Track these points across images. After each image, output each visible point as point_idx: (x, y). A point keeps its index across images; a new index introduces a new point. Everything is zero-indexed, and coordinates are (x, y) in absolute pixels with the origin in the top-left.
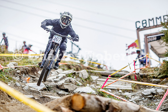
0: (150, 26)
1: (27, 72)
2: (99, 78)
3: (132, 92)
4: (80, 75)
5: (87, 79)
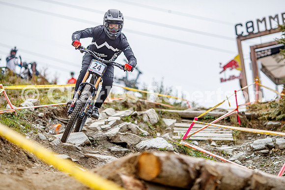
0: (259, 32)
1: (55, 115)
2: (176, 122)
3: (234, 144)
4: (145, 119)
5: (157, 123)
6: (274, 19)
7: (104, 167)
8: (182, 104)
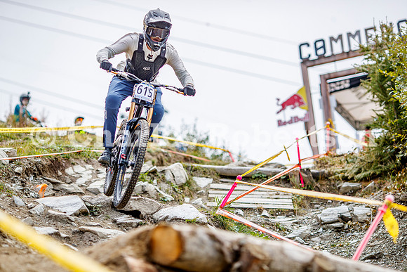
0: (333, 55)
1: (38, 170)
2: (213, 183)
3: (294, 214)
4: (168, 177)
5: (185, 184)
6: (354, 37)
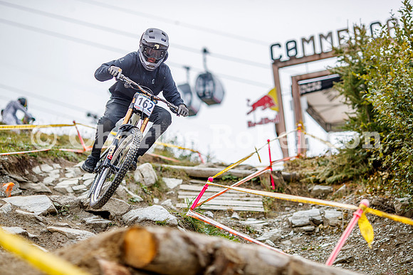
0: (304, 56)
1: (5, 168)
2: (182, 184)
3: (265, 217)
4: (137, 177)
5: (154, 185)
6: (326, 38)
7: (75, 246)
8: (192, 158)
